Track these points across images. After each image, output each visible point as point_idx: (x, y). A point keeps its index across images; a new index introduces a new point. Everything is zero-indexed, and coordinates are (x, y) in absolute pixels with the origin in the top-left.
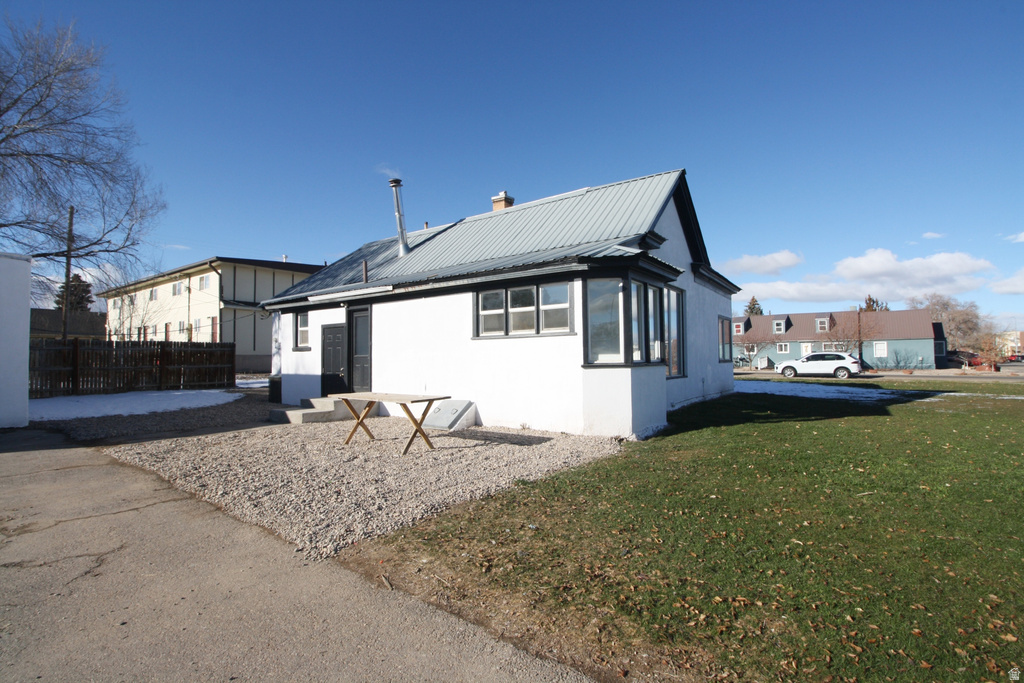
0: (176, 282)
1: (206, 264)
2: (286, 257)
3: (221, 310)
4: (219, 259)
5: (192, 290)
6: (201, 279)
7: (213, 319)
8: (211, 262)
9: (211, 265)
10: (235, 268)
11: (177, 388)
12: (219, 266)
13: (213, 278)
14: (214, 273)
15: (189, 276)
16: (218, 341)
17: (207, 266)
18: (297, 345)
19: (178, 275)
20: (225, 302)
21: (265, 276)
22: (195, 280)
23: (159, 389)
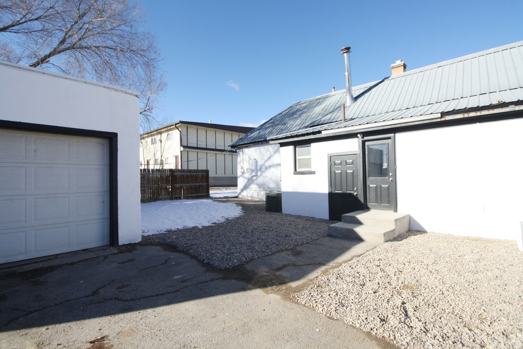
0: (153, 137)
1: (173, 125)
2: (211, 121)
3: (181, 152)
4: (181, 122)
5: (163, 142)
6: (168, 135)
7: (176, 157)
8: (176, 124)
9: (176, 126)
10: (187, 128)
11: (180, 198)
12: (179, 126)
13: (176, 134)
14: (177, 130)
15: (161, 133)
16: (180, 168)
17: (174, 127)
18: (296, 170)
19: (155, 132)
20: (184, 147)
21: (202, 131)
22: (164, 135)
23: (171, 199)
